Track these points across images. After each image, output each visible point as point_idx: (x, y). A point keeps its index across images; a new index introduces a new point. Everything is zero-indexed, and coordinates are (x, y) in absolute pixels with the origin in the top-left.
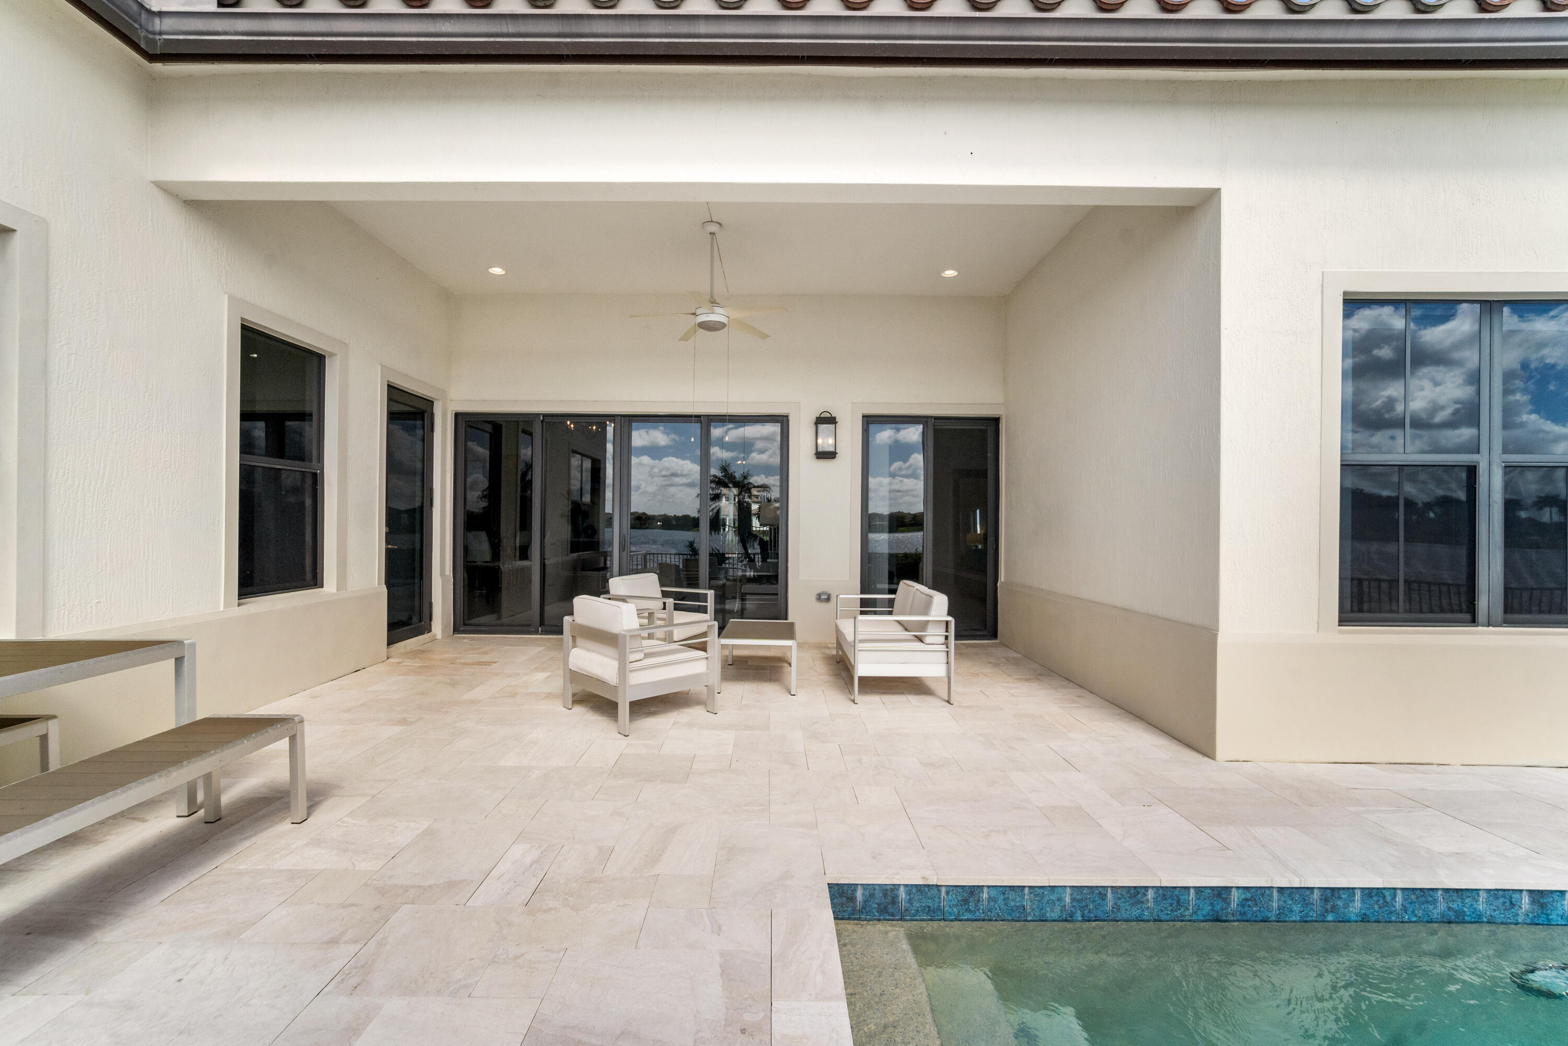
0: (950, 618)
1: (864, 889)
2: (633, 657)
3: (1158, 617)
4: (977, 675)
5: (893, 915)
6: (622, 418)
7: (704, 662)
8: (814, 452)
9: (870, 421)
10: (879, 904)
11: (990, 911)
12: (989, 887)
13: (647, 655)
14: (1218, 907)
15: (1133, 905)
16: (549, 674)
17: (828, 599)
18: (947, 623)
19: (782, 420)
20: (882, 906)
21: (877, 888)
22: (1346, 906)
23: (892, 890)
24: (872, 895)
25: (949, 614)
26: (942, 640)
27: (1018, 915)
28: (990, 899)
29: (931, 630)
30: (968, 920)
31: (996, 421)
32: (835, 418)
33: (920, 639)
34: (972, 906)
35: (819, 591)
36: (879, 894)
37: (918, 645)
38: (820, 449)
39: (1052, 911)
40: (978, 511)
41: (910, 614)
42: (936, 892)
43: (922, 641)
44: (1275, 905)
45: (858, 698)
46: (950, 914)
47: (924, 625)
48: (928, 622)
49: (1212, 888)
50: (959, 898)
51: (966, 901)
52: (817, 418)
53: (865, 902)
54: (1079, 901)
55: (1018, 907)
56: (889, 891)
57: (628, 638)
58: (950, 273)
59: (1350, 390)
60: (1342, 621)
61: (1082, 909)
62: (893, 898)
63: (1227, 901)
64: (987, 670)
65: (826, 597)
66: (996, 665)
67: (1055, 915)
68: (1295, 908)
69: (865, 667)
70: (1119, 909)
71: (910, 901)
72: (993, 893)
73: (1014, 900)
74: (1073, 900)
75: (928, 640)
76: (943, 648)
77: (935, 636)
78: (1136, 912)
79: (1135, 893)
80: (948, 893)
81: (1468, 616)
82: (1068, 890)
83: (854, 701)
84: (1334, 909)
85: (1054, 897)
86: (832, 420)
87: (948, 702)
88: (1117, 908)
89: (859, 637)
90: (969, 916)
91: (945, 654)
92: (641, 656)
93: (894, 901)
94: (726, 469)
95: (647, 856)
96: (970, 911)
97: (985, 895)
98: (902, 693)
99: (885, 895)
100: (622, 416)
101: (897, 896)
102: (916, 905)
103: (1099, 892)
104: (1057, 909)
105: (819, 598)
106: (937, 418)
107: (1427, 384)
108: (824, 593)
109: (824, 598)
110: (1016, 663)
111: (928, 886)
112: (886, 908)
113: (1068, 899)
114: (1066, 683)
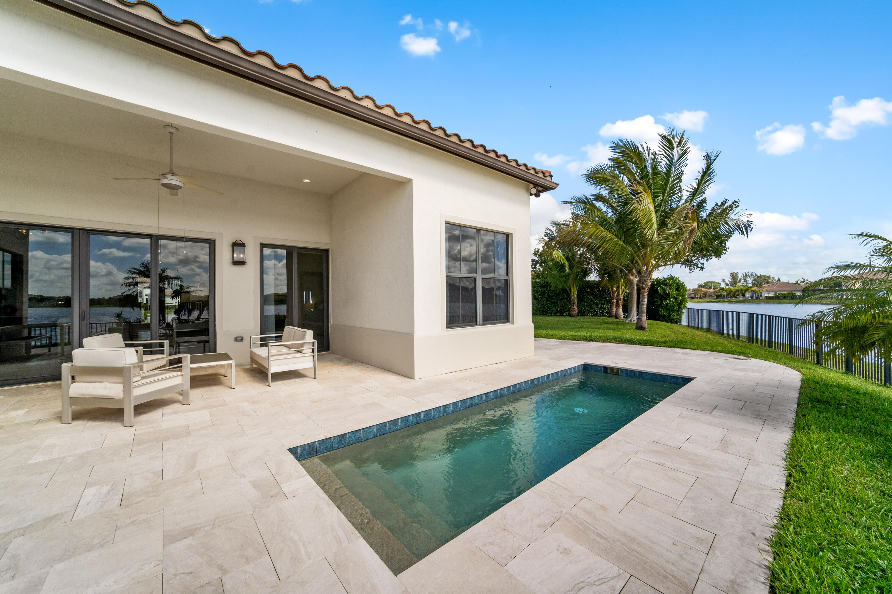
0: (315, 341)
1: (301, 448)
2: (135, 379)
3: (395, 332)
4: (324, 366)
5: (313, 454)
6: (81, 231)
7: (181, 377)
8: (231, 261)
9: (263, 246)
10: (307, 452)
11: (350, 442)
12: (348, 433)
13: (143, 378)
14: (418, 420)
15: (395, 426)
16: (27, 410)
17: (242, 339)
18: (313, 343)
19: (211, 243)
20: (309, 452)
21: (306, 445)
22: (449, 410)
23: (313, 445)
24: (304, 449)
25: (314, 339)
26: (311, 350)
27: (360, 440)
28: (349, 437)
29: (306, 347)
30: (342, 447)
31: (327, 251)
32: (245, 244)
33: (300, 352)
34: (343, 442)
35: (236, 336)
36: (307, 448)
37: (300, 355)
38: (236, 260)
39: (370, 435)
40: (310, 292)
41: (293, 340)
42: (330, 440)
43: (301, 353)
44: (432, 414)
45: (271, 384)
46: (335, 447)
47: (302, 345)
48: (304, 343)
49: (416, 414)
50: (338, 440)
51: (341, 441)
52: (233, 243)
53: (301, 453)
54: (378, 429)
55: (359, 437)
56: (311, 446)
57: (132, 368)
58: (307, 181)
59: (448, 245)
60: (447, 328)
61: (380, 432)
62: (313, 448)
63: (420, 417)
64: (328, 364)
65: (240, 339)
66: (331, 361)
67: (371, 437)
68: (437, 414)
69: (274, 368)
70: (391, 429)
71: (320, 447)
72: (350, 434)
73: (358, 435)
74: (377, 430)
75: (304, 351)
76: (312, 354)
77: (308, 349)
78: (395, 428)
79: (395, 421)
80: (334, 439)
81: (475, 323)
82: (375, 426)
83: (269, 386)
84: (446, 411)
85: (370, 430)
86: (243, 245)
87: (315, 378)
88: (390, 428)
89: (271, 354)
90: (342, 446)
91: (312, 357)
92: (139, 378)
93: (313, 449)
94: (146, 266)
95: (186, 467)
96: (342, 444)
97: (347, 437)
98: (292, 379)
99: (310, 448)
100: (80, 229)
101: (314, 446)
102: (322, 447)
103: (384, 424)
104: (372, 434)
105: (236, 340)
106: (299, 248)
107: (468, 245)
108: (239, 337)
109: (239, 339)
110: (339, 359)
111: (327, 439)
112: (310, 452)
113: (375, 430)
114: (361, 364)
